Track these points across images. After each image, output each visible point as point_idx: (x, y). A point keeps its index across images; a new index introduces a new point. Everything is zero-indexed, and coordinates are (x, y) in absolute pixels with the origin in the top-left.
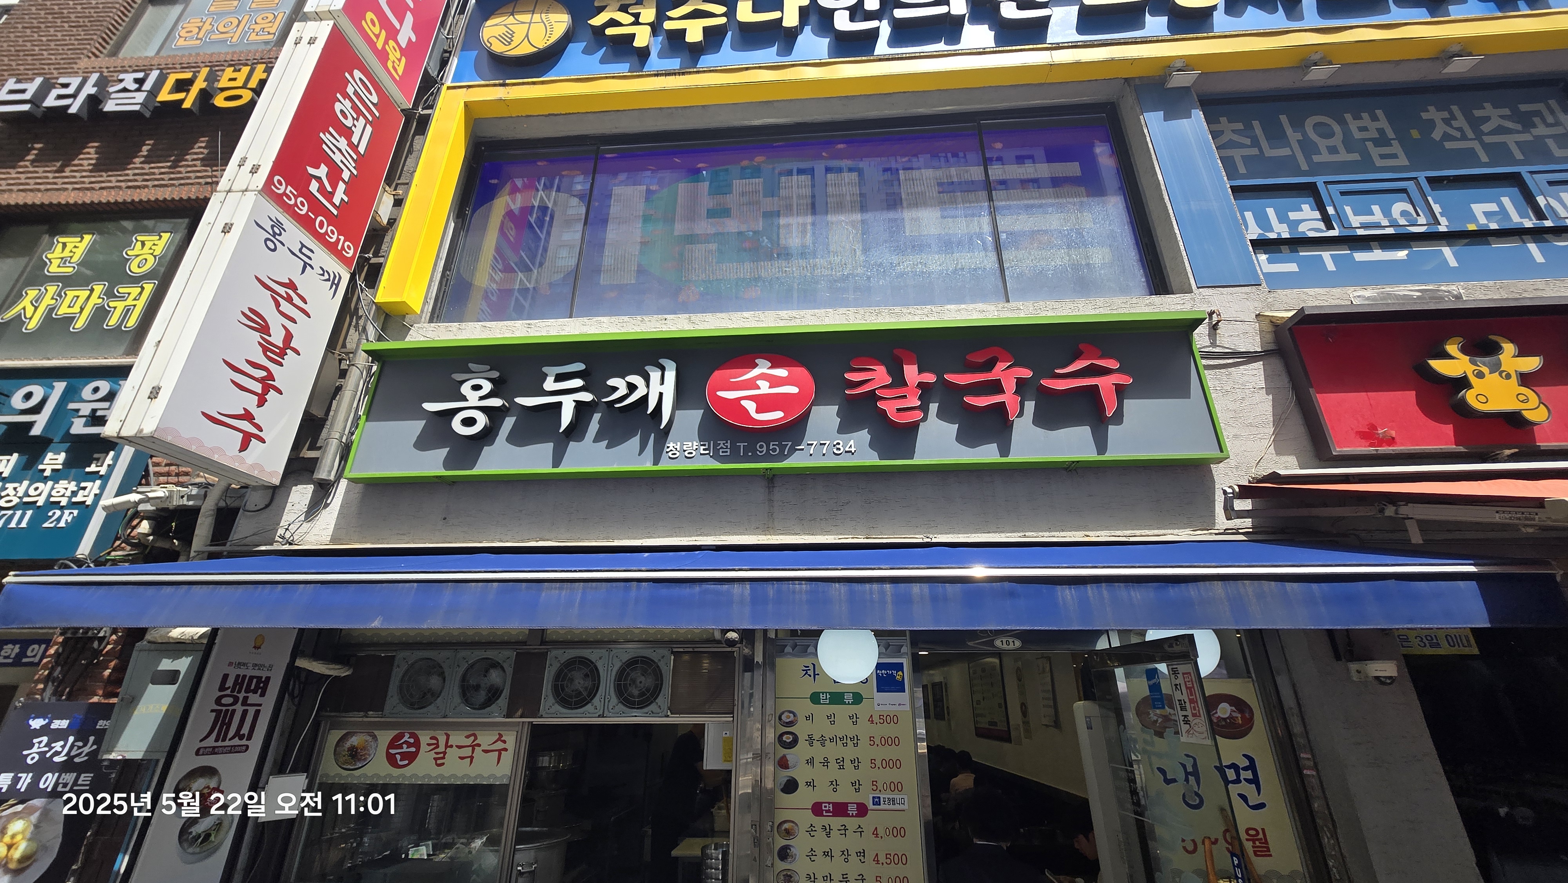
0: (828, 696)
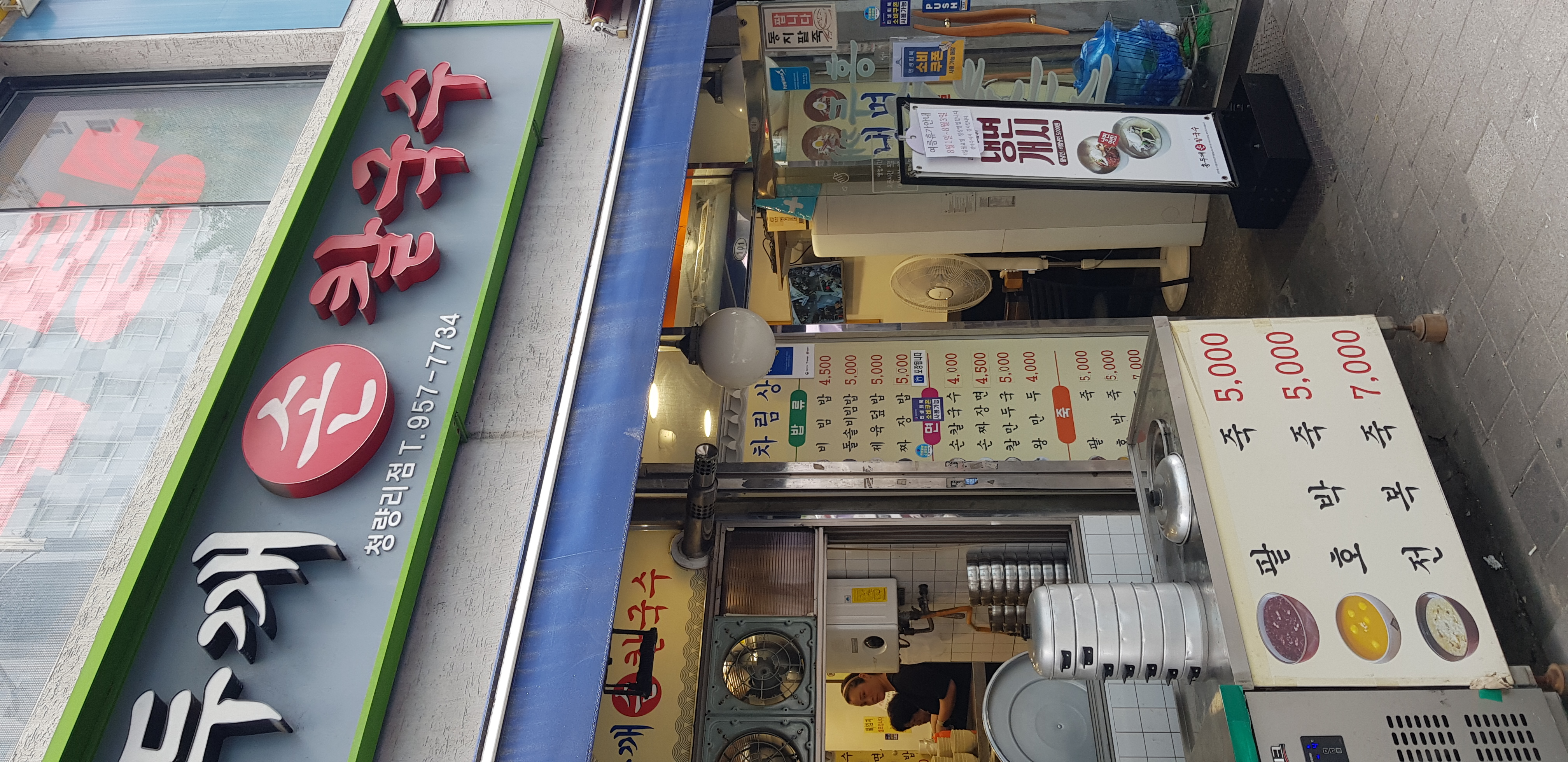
0: (795, 426)
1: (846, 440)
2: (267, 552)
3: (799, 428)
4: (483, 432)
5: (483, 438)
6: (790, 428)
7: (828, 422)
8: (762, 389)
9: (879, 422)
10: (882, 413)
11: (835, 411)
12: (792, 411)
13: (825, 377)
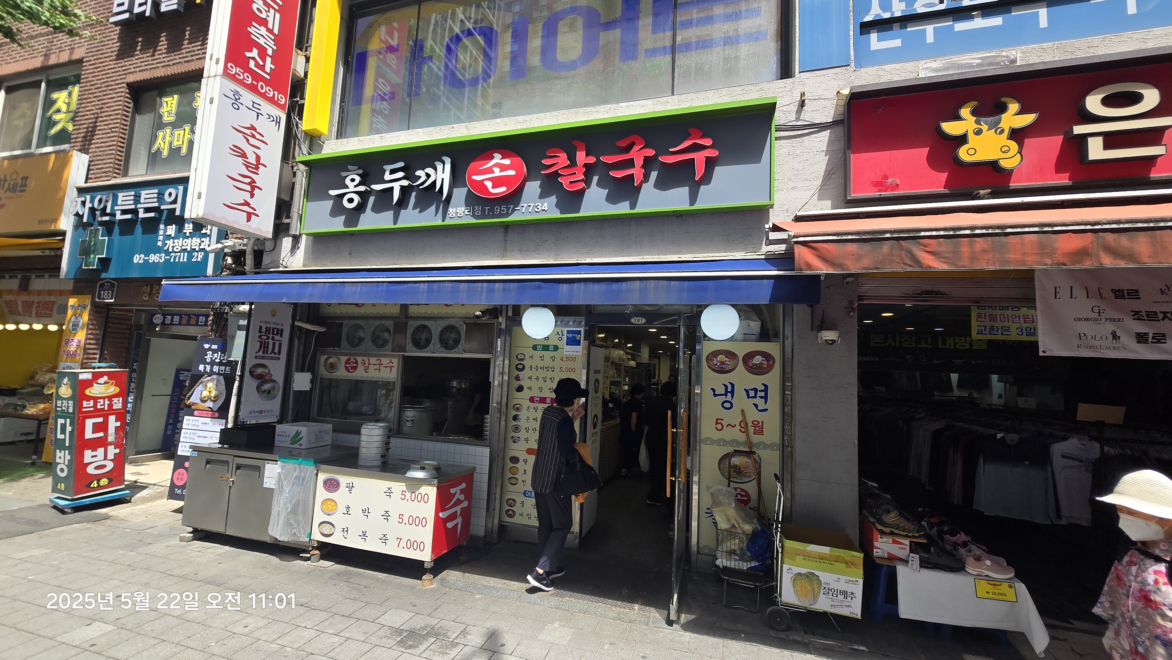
2: (443, 179)
7: (542, 360)
8: (560, 333)
9: (541, 380)
10: (545, 381)
11: (547, 362)
12: (549, 346)
13: (564, 359)
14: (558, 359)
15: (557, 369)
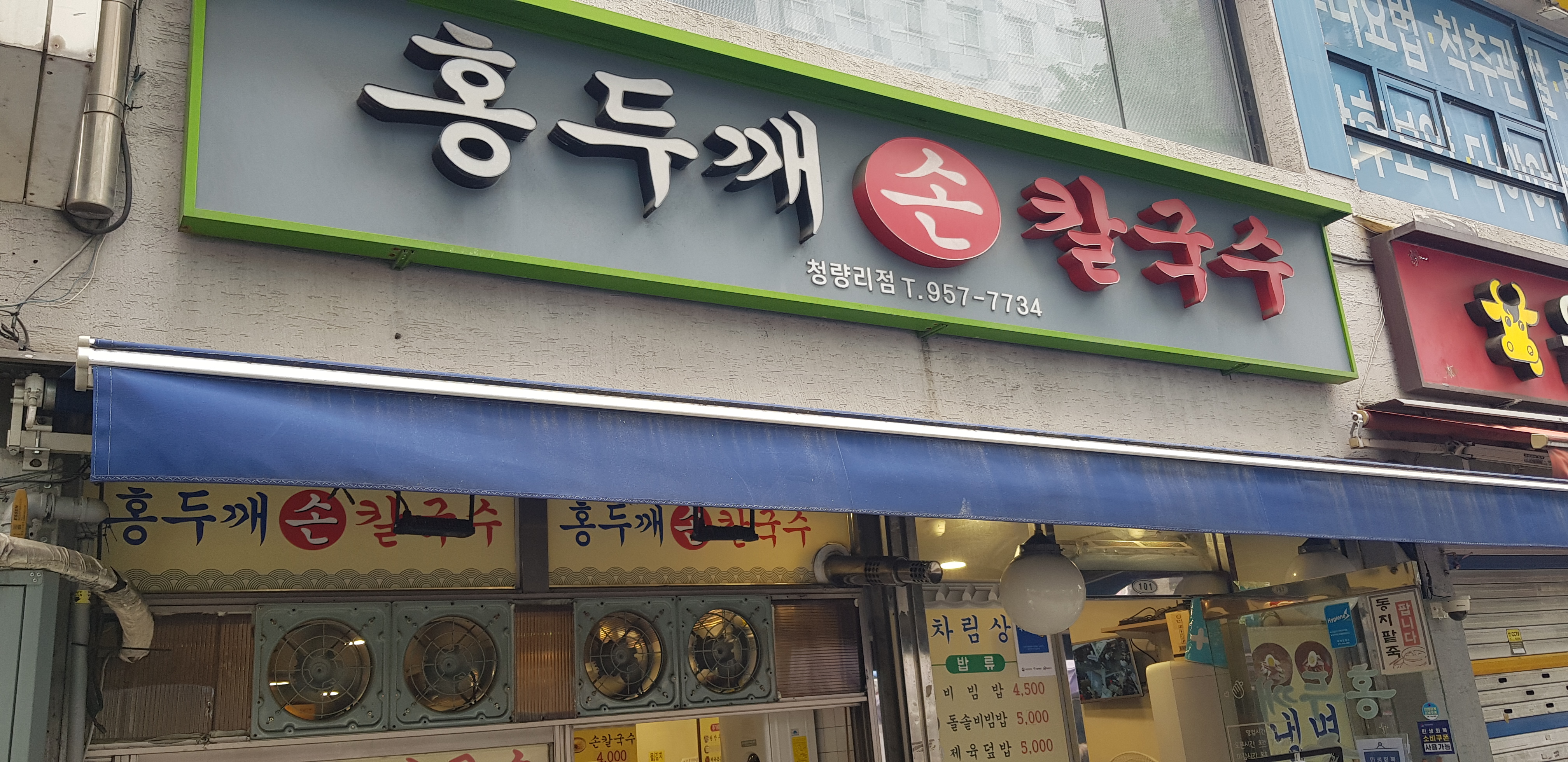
0: (967, 661)
1: (960, 718)
2: (803, 174)
3: (965, 665)
4: (929, 352)
5: (924, 352)
6: (964, 656)
7: (975, 697)
8: (1001, 622)
9: (982, 754)
10: (991, 756)
11: (988, 704)
12: (982, 657)
13: (1022, 689)
14: (1007, 692)
15: (1012, 720)
